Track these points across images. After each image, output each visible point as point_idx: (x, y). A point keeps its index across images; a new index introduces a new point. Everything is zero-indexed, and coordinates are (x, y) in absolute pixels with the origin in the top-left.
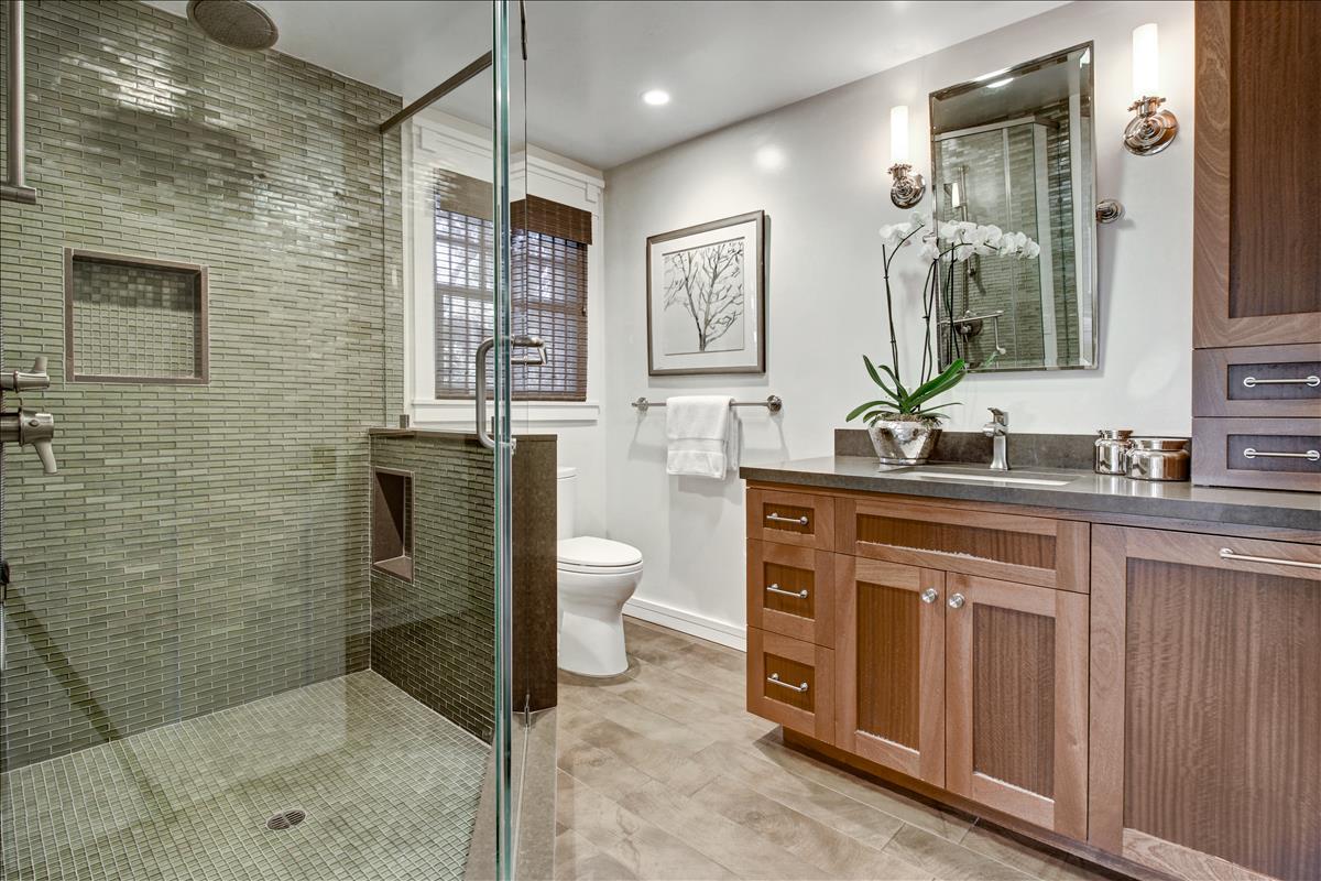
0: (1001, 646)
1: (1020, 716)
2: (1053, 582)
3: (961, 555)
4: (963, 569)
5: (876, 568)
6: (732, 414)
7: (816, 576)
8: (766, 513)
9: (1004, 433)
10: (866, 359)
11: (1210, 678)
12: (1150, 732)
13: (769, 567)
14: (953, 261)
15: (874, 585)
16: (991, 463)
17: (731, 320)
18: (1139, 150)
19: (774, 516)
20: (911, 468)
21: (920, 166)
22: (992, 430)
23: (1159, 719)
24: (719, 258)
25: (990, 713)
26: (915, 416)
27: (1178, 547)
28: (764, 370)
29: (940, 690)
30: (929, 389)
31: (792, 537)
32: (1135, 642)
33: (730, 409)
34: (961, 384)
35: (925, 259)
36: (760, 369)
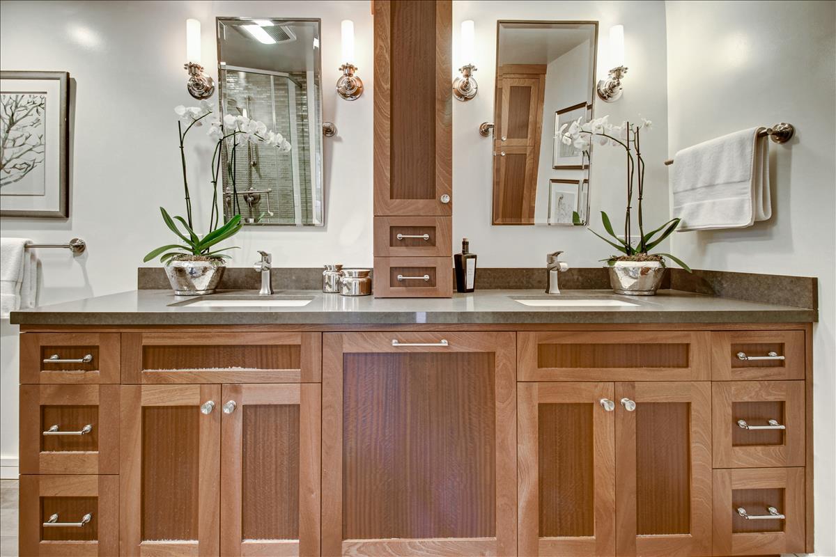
0: (264, 434)
1: (276, 484)
2: (299, 378)
3: (235, 369)
4: (235, 380)
5: (162, 392)
6: (28, 256)
7: (101, 409)
8: (43, 357)
9: (268, 269)
10: (163, 211)
11: (387, 423)
12: (357, 468)
13: (47, 410)
14: (235, 145)
15: (159, 408)
16: (260, 289)
17: (29, 167)
18: (345, 96)
19: (54, 358)
20: (200, 298)
21: (210, 69)
22: (260, 267)
23: (361, 458)
24: (16, 107)
25: (255, 489)
26: (205, 257)
27: (371, 342)
28: (67, 215)
29: (216, 484)
30: (215, 236)
31: (77, 375)
32: (348, 409)
33: (25, 251)
34: (239, 233)
35: (214, 140)
36: (62, 214)
